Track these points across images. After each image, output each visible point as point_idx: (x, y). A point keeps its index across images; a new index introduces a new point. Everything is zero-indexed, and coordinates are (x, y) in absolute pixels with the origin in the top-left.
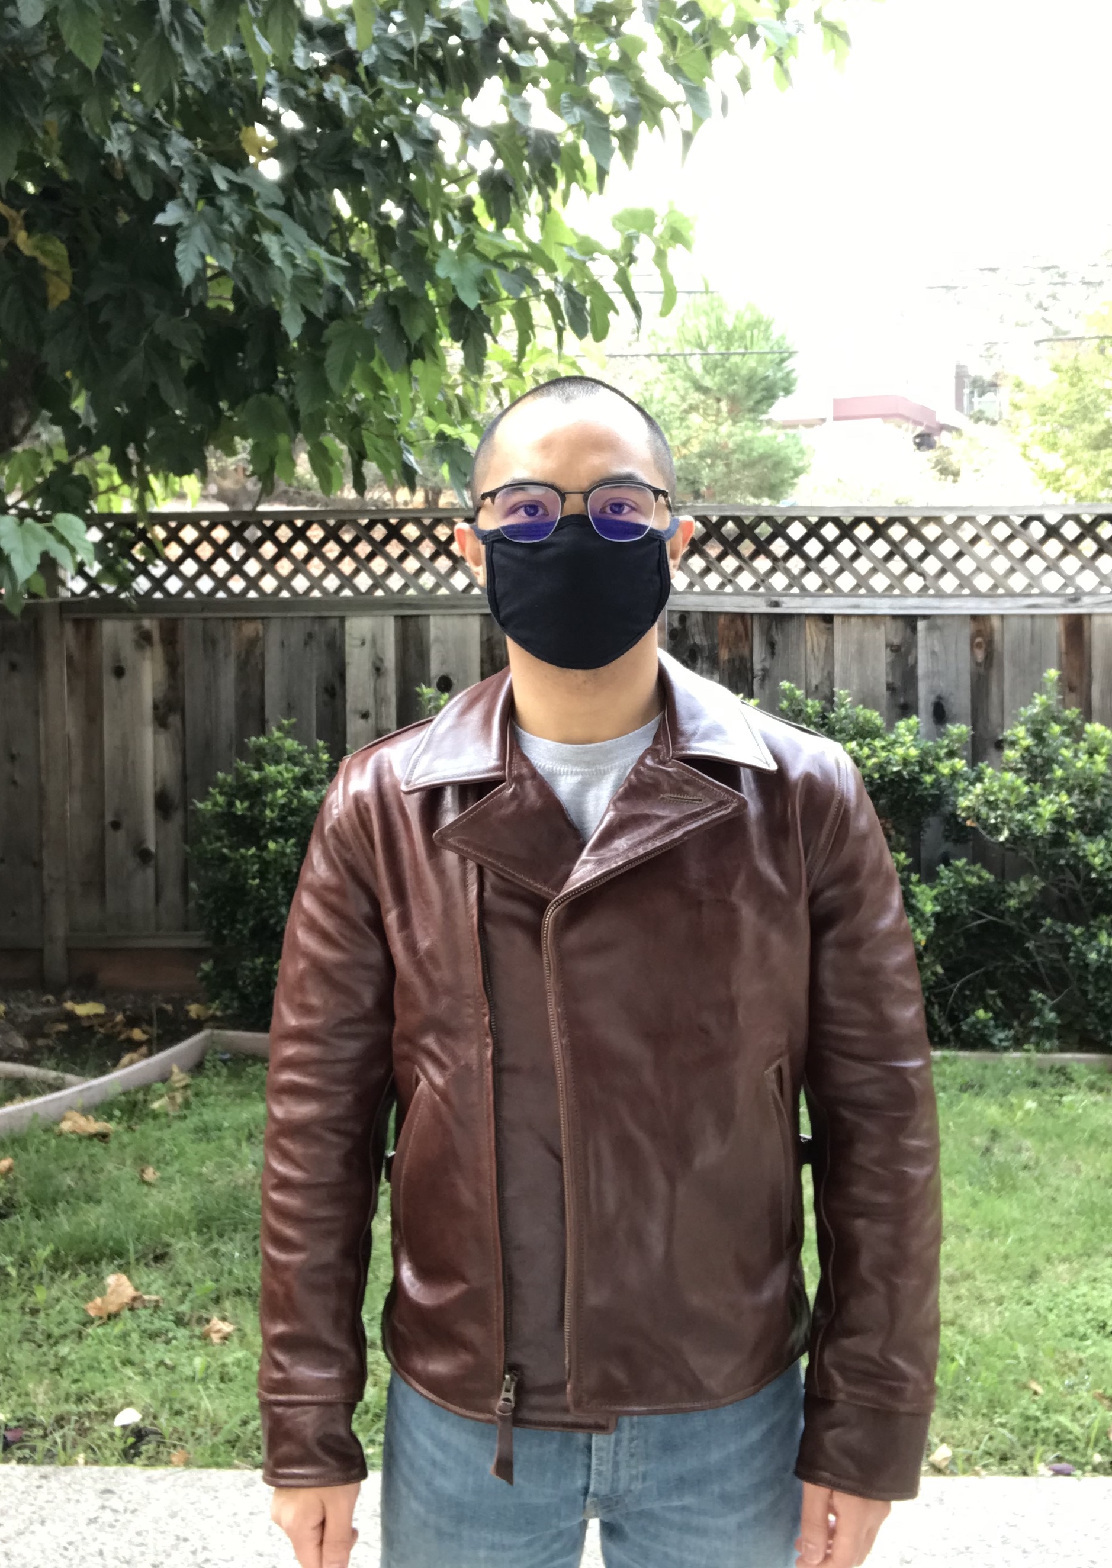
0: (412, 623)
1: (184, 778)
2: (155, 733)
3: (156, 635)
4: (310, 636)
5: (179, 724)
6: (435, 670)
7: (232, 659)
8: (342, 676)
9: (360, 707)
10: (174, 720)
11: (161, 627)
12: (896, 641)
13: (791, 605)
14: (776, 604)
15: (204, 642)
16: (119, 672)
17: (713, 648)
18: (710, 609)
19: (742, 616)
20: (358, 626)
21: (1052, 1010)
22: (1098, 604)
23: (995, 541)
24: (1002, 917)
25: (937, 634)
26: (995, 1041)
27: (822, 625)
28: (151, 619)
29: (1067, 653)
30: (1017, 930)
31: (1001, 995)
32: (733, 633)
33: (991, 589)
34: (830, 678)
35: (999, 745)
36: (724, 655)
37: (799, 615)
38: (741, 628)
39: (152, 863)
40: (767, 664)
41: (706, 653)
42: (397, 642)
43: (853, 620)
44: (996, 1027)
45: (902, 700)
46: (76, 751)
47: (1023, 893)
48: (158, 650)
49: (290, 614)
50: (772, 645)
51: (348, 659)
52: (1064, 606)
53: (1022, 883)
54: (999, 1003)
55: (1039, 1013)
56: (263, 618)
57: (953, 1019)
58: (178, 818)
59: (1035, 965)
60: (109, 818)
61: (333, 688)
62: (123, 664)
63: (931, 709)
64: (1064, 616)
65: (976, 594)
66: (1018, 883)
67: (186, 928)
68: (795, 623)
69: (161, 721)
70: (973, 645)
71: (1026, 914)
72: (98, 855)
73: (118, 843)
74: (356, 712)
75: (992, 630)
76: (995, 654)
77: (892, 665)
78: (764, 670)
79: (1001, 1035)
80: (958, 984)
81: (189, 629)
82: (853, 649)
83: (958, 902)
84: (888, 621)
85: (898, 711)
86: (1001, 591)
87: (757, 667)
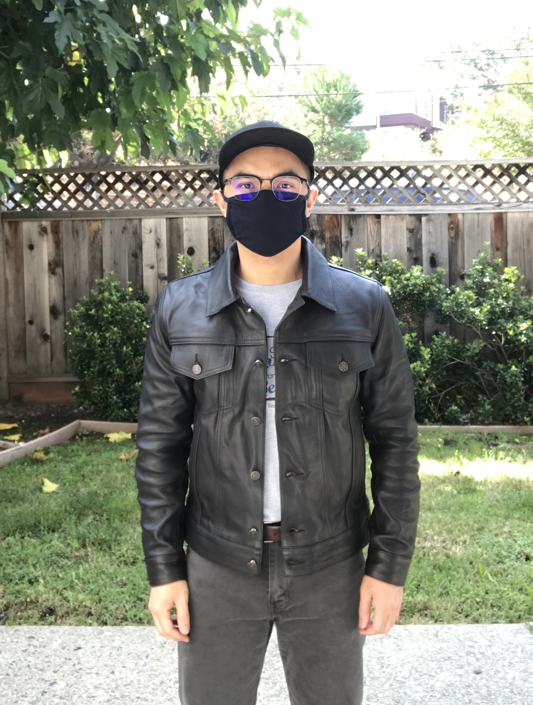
0: (174, 221)
1: (64, 299)
2: (49, 277)
3: (49, 230)
4: (125, 228)
5: (61, 272)
6: (186, 245)
7: (86, 241)
8: (141, 248)
9: (150, 263)
10: (59, 270)
11: (52, 226)
12: (411, 227)
13: (360, 209)
14: (353, 210)
15: (73, 232)
16: (31, 247)
17: (322, 232)
18: (320, 213)
19: (336, 215)
20: (148, 223)
21: (488, 405)
22: (510, 208)
23: (460, 177)
24: (464, 360)
25: (431, 223)
26: (461, 420)
27: (376, 220)
28: (47, 221)
29: (495, 232)
30: (471, 367)
31: (464, 398)
32: (332, 225)
33: (457, 201)
34: (379, 245)
35: (462, 277)
36: (328, 235)
37: (364, 215)
38: (335, 221)
39: (49, 341)
40: (349, 240)
41: (319, 234)
42: (167, 230)
43: (390, 217)
44: (462, 413)
45: (414, 256)
46: (11, 287)
47: (475, 348)
48: (50, 236)
49: (115, 218)
50: (351, 230)
51: (143, 240)
52: (494, 209)
53: (474, 343)
54: (463, 401)
55: (483, 406)
56: (101, 220)
57: (441, 410)
58: (62, 318)
59: (480, 383)
60: (27, 319)
61: (136, 254)
62: (33, 243)
63: (429, 260)
64: (493, 213)
65: (450, 203)
66: (472, 344)
67: (66, 372)
68: (362, 219)
69: (52, 271)
70: (450, 229)
71: (476, 358)
72: (22, 337)
73: (32, 330)
74: (148, 265)
75: (458, 221)
76: (460, 233)
77: (410, 239)
78: (347, 242)
79: (464, 417)
80: (443, 393)
81: (66, 225)
82: (390, 231)
83: (443, 353)
84: (408, 217)
85: (413, 261)
86: (462, 202)
87: (344, 240)
